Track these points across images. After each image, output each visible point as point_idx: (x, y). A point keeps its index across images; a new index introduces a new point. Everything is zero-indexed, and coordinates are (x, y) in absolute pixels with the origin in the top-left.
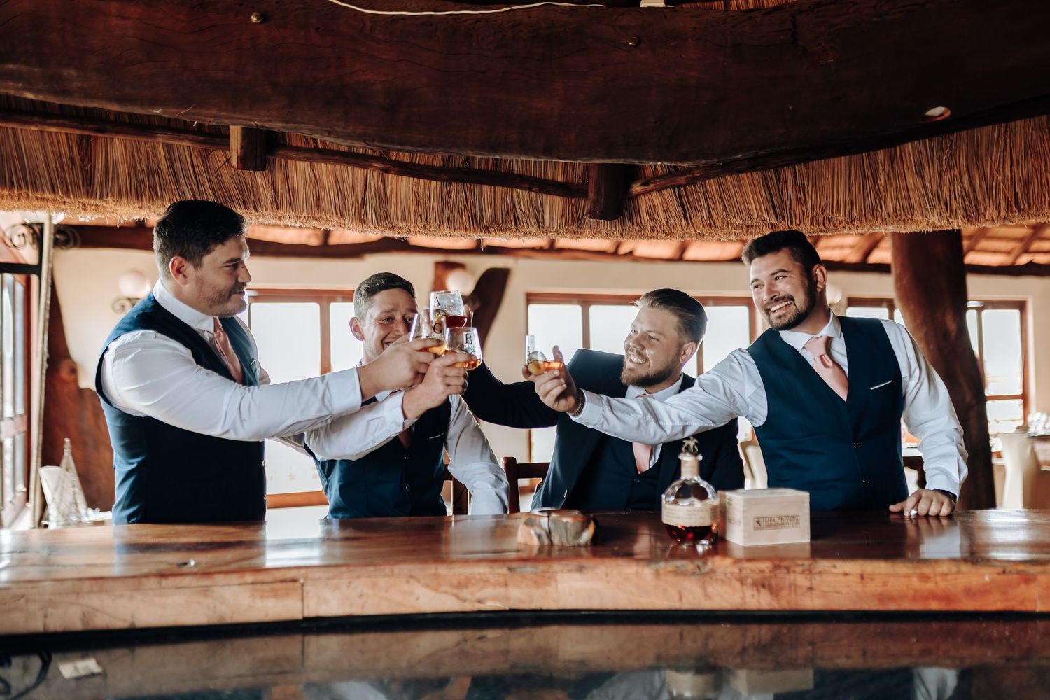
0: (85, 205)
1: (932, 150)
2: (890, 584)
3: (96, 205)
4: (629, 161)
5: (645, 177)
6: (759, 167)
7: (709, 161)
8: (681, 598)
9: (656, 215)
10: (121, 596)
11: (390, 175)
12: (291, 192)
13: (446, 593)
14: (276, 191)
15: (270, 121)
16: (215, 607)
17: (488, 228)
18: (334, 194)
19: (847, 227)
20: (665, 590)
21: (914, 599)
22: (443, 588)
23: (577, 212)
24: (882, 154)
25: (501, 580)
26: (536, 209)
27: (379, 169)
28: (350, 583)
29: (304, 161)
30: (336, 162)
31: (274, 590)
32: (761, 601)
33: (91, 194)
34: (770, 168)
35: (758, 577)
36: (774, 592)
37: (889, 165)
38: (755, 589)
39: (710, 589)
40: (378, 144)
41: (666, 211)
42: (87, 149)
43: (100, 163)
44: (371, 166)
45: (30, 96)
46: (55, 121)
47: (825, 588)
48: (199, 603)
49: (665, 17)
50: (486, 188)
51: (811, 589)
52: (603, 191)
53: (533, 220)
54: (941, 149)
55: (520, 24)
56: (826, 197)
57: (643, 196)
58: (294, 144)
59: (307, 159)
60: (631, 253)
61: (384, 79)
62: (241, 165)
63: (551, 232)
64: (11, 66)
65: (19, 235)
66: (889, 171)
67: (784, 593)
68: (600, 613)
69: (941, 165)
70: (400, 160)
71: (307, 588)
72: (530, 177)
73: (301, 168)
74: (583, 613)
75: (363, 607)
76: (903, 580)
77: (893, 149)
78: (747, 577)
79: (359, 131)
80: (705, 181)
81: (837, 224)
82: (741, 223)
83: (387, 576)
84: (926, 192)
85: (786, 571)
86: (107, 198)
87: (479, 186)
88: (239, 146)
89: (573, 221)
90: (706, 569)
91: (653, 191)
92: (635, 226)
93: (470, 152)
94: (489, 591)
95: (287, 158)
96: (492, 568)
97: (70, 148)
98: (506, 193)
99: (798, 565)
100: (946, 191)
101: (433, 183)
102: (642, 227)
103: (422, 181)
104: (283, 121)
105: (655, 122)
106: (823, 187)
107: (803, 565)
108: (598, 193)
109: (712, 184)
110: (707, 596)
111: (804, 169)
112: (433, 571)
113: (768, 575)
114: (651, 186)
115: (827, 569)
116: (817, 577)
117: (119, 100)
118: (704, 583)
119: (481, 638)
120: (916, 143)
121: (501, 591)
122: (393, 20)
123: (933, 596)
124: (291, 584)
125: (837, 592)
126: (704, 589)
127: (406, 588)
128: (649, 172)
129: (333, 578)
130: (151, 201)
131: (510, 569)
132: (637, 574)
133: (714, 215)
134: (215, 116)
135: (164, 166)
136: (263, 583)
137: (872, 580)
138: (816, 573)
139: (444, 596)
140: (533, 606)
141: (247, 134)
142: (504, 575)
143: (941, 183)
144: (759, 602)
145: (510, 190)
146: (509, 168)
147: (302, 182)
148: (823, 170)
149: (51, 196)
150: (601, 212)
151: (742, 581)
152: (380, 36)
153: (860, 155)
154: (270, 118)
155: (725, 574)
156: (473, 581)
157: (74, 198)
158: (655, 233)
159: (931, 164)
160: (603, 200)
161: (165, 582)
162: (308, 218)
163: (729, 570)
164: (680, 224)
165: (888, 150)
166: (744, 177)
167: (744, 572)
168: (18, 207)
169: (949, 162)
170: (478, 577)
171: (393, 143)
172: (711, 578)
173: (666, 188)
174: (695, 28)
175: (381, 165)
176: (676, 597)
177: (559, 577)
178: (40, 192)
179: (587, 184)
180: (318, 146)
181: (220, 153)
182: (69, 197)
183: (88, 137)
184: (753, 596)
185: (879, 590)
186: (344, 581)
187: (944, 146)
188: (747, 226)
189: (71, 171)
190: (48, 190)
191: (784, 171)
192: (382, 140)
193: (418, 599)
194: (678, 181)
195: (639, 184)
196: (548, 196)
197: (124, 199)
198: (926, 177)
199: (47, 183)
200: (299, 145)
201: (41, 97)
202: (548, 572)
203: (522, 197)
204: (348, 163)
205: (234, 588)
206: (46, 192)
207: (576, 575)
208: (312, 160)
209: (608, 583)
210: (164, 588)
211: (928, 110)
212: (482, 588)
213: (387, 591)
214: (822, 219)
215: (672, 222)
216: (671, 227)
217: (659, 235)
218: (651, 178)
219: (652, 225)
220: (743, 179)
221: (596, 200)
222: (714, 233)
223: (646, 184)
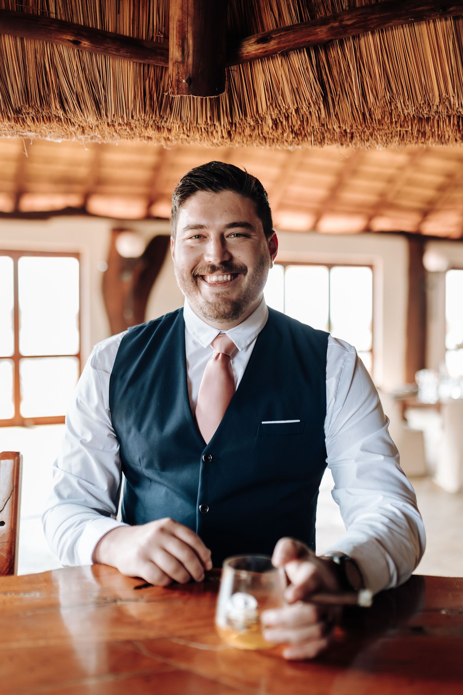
5: (263, 30)
6: (451, 9)
9: (280, 98)
26: (91, 84)
41: (296, 92)
52: (191, 42)
53: (89, 103)
57: (258, 67)
63: (120, 124)
72: (78, 25)
80: (360, 38)
82: (411, 111)
89: (152, 106)
91: (273, 53)
92: (249, 119)
98: (42, 51)
102: (259, 120)
109: (370, 41)
114: (272, 45)
128: (269, 23)
133: (371, 98)
145: (47, 45)
146: (43, 8)
150: (189, 81)
158: (280, 131)
160: (190, 60)
164: (317, 115)
166: (423, 28)
173: (298, 49)
188: (420, 120)
194: (317, 35)
196: (111, 60)
215: (304, 109)
216: (304, 121)
217: (285, 135)
218: (273, 32)
219: (274, 117)
220: (421, 34)
221: (180, 59)
222: (368, 133)
223: (264, 40)
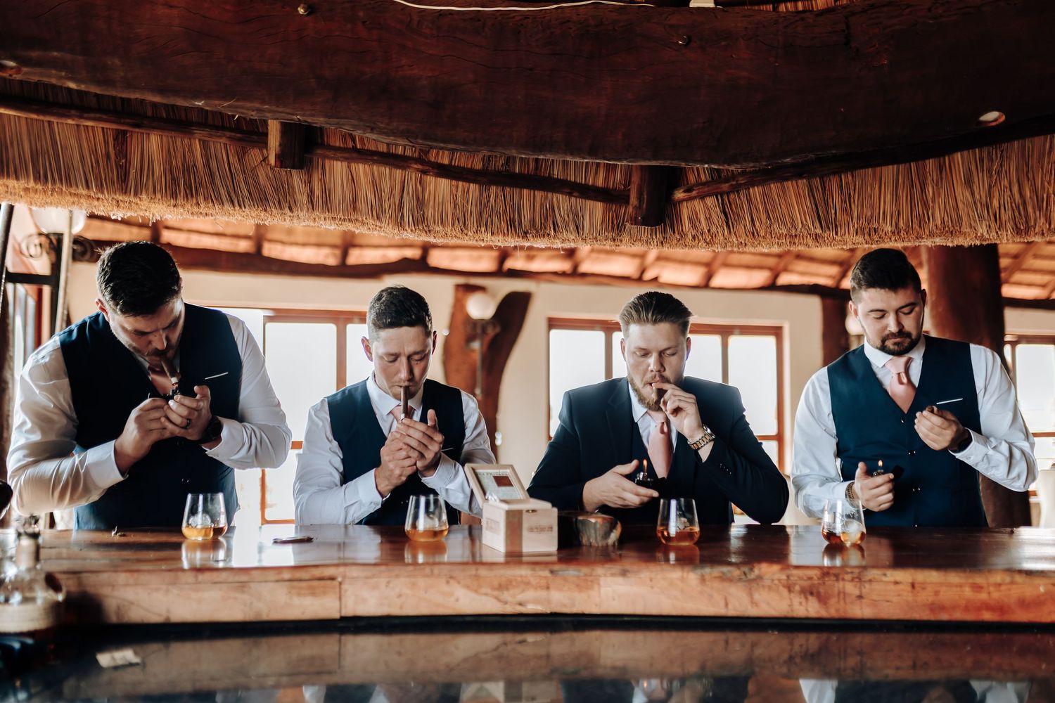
0: (118, 201)
1: (982, 160)
2: (941, 593)
3: (130, 202)
4: (675, 163)
5: (688, 184)
6: (805, 175)
7: (757, 164)
8: (727, 605)
9: (698, 223)
10: (157, 590)
11: (428, 177)
12: (327, 193)
13: (486, 594)
14: (312, 192)
15: (312, 115)
16: (251, 603)
17: (526, 233)
18: (370, 196)
19: (893, 239)
20: (711, 596)
21: (967, 609)
22: (483, 590)
23: (617, 218)
24: (930, 164)
25: (543, 582)
26: (575, 215)
27: (418, 170)
28: (388, 582)
29: (342, 161)
30: (375, 162)
31: (311, 588)
32: (810, 609)
33: (125, 191)
34: (815, 177)
35: (806, 584)
36: (823, 599)
37: (937, 176)
38: (802, 596)
39: (757, 596)
40: (420, 141)
41: (708, 219)
42: (123, 144)
43: (135, 159)
44: (409, 167)
45: (72, 85)
46: (92, 115)
47: (875, 598)
48: (236, 599)
49: (716, 17)
50: (526, 192)
51: (860, 597)
52: (645, 196)
53: (572, 226)
54: (991, 160)
55: (569, 21)
56: (872, 207)
57: (685, 204)
58: (332, 143)
59: (345, 159)
60: (656, 279)
61: (430, 74)
62: (278, 163)
63: (589, 238)
64: (55, 54)
65: (36, 245)
66: (937, 181)
67: (833, 601)
68: (643, 619)
69: (991, 176)
70: (439, 161)
71: (344, 587)
72: (570, 181)
73: (338, 169)
74: (626, 619)
75: (401, 607)
76: (955, 589)
77: (942, 159)
78: (795, 584)
79: (402, 128)
80: (749, 189)
81: (883, 235)
82: (785, 232)
83: (426, 576)
84: (975, 203)
85: (835, 579)
86: (141, 194)
87: (518, 190)
88: (278, 144)
89: (613, 228)
90: (752, 576)
91: (694, 198)
92: (676, 235)
93: (514, 151)
94: (530, 594)
95: (325, 157)
96: (534, 570)
97: (106, 143)
98: (546, 198)
99: (847, 573)
100: (995, 203)
101: (472, 186)
102: (683, 235)
103: (460, 184)
104: (326, 116)
105: (704, 123)
106: (870, 197)
107: (852, 573)
108: (640, 198)
109: (756, 192)
110: (754, 603)
111: (850, 178)
112: (474, 572)
113: (816, 582)
114: (694, 193)
115: (877, 577)
116: (867, 585)
117: (162, 91)
118: (750, 589)
119: (522, 642)
120: (965, 153)
121: (542, 594)
122: (440, 15)
123: (987, 606)
124: (329, 582)
125: (888, 601)
126: (751, 595)
127: (446, 588)
128: (692, 179)
129: (373, 576)
130: (185, 199)
131: (552, 572)
132: (682, 579)
133: (757, 224)
134: (258, 110)
135: (200, 164)
136: (300, 580)
137: (924, 589)
138: (864, 581)
139: (484, 598)
140: (575, 610)
141: (288, 130)
142: (546, 578)
143: (990, 195)
144: (807, 610)
145: (550, 195)
146: (550, 172)
147: (339, 182)
148: (870, 179)
149: (85, 192)
150: (643, 218)
151: (790, 588)
152: (427, 31)
153: (907, 165)
154: (313, 112)
155: (773, 580)
156: (514, 583)
157: (108, 194)
159: (980, 175)
160: (645, 205)
161: (201, 577)
162: (344, 220)
163: (776, 577)
164: (722, 233)
165: (937, 159)
166: (789, 185)
167: (792, 578)
168: (51, 203)
169: (999, 173)
170: (519, 579)
171: (436, 140)
172: (758, 585)
173: (710, 195)
174: (746, 28)
175: (420, 167)
176: (722, 603)
177: (602, 581)
178: (74, 187)
179: (629, 190)
180: (356, 145)
181: (257, 151)
182: (103, 193)
183: (124, 132)
184: (801, 603)
185: (931, 599)
186: (383, 581)
187: (994, 156)
188: (791, 236)
189: (105, 167)
190: (82, 186)
191: (830, 180)
192: (426, 137)
193: (457, 600)
194: (722, 188)
195: (682, 190)
196: (589, 202)
197: (159, 196)
198: (975, 188)
199: (81, 178)
200: (338, 145)
201: (83, 87)
202: (591, 575)
203: (562, 202)
204: (386, 164)
205: (271, 585)
206: (80, 187)
207: (620, 580)
208: (349, 160)
209: (652, 587)
210: (200, 583)
211: (982, 115)
212: (523, 591)
213: (426, 592)
214: (868, 230)
215: (714, 230)
216: (713, 236)
217: (700, 244)
218: (694, 185)
219: (693, 234)
220: (788, 187)
221: (638, 205)
222: (756, 243)
223: (688, 190)
